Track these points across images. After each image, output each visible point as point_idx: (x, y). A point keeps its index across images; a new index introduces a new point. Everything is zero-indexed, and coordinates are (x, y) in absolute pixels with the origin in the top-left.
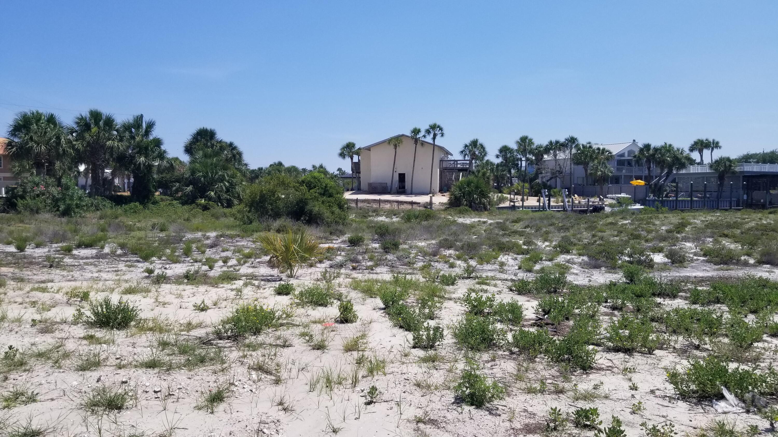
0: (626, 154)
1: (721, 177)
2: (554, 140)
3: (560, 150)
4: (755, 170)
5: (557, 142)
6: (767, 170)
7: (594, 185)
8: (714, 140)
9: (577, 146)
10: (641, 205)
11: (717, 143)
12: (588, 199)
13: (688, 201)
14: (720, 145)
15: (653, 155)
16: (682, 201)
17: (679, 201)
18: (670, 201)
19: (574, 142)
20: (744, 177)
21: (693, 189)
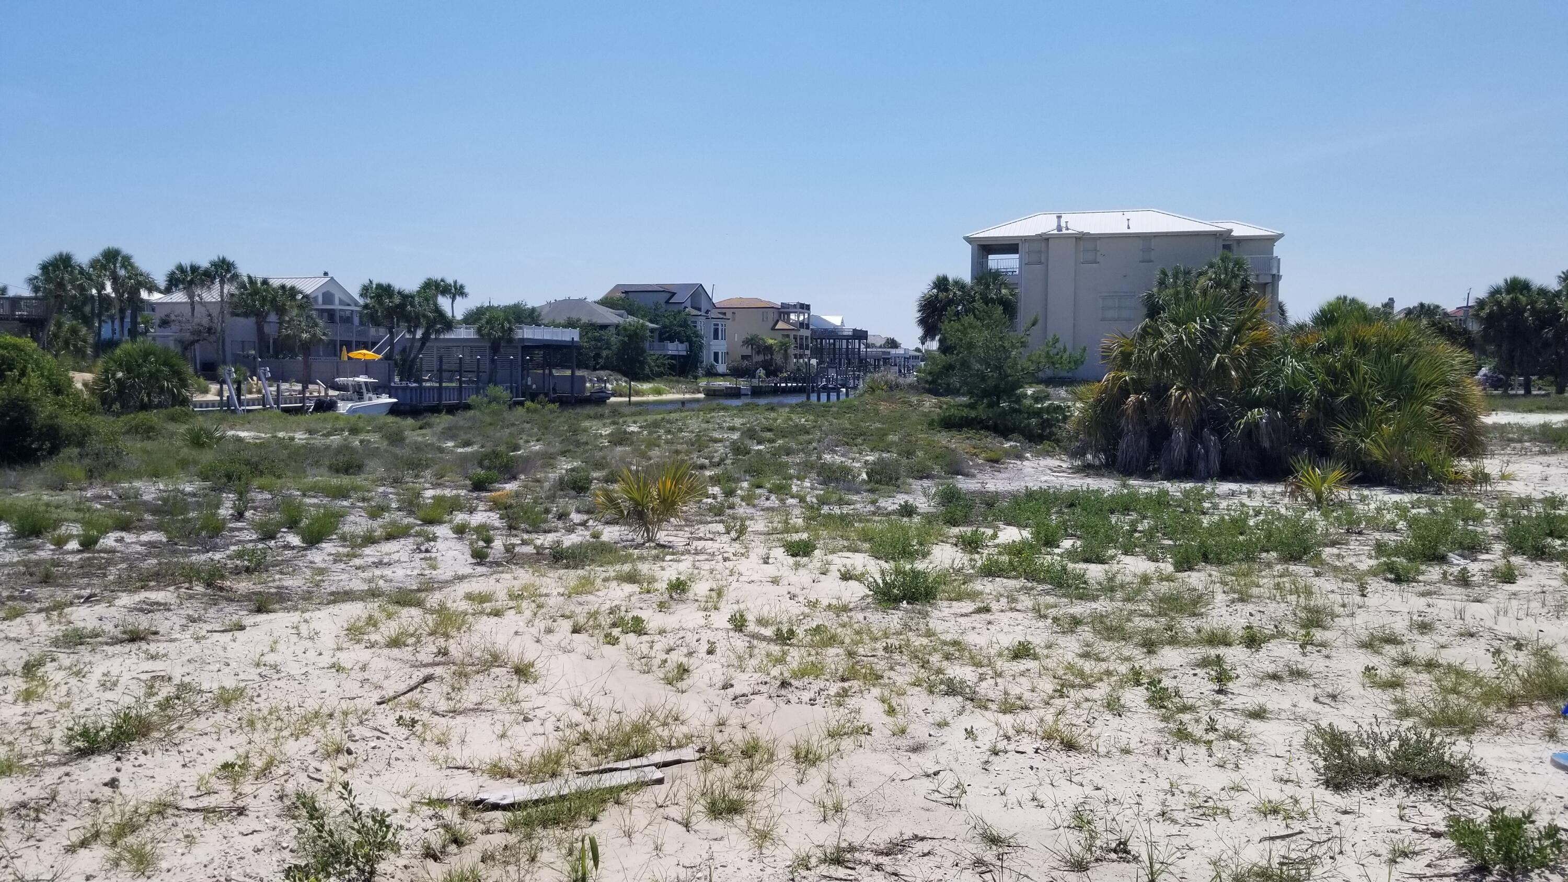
0: (320, 300)
1: (495, 347)
2: (186, 262)
3: (202, 284)
4: (536, 337)
5: (194, 269)
6: (560, 338)
7: (277, 357)
8: (455, 282)
9: (235, 277)
10: (390, 397)
11: (462, 287)
12: (278, 387)
13: (454, 388)
14: (466, 290)
15: (402, 306)
16: (430, 388)
17: (426, 388)
18: (412, 388)
19: (228, 271)
20: (524, 347)
21: (444, 367)
